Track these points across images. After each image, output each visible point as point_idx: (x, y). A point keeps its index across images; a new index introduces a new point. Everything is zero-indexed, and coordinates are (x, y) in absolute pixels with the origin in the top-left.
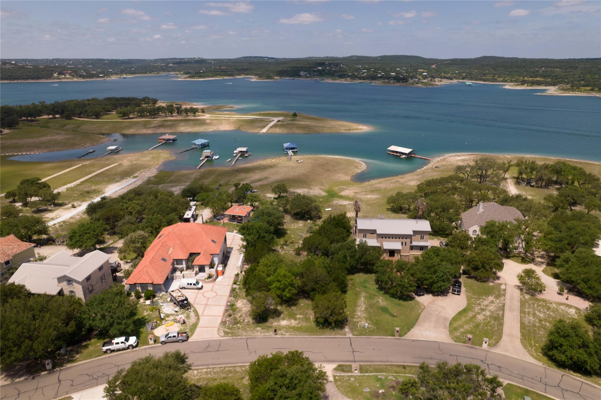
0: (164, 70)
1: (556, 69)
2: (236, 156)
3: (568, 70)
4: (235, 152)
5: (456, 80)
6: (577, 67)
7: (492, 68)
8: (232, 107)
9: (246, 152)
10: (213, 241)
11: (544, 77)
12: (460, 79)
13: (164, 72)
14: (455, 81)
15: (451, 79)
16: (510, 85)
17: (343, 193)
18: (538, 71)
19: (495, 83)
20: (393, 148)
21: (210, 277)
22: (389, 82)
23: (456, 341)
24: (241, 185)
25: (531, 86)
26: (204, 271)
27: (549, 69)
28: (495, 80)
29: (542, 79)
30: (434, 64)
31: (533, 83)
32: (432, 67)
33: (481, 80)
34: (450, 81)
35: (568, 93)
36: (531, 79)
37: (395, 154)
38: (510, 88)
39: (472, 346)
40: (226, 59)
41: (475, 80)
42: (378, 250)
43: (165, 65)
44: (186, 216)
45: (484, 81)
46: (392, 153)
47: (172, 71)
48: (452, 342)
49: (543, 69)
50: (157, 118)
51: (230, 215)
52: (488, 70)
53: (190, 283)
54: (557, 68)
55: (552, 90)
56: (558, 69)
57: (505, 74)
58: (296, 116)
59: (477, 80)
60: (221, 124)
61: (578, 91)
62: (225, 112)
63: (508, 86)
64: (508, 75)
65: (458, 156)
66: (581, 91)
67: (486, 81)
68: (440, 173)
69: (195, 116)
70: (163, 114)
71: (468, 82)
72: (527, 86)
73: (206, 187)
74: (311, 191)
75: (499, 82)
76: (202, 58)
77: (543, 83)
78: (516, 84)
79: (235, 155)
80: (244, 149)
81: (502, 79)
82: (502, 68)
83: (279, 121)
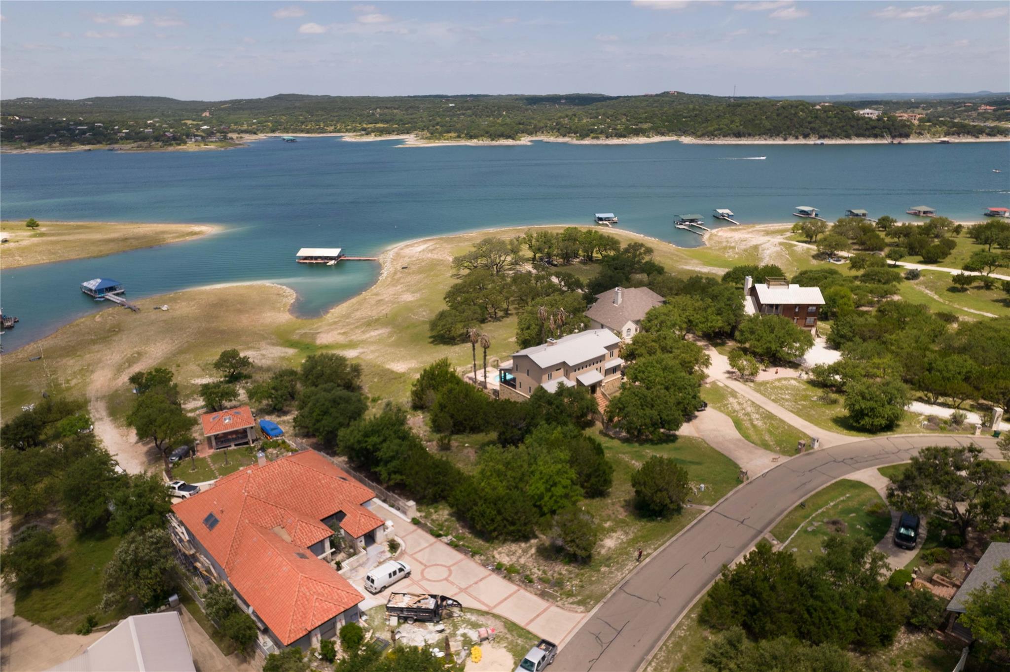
1: (395, 111)
3: (409, 112)
5: (264, 135)
7: (307, 112)
12: (268, 133)
14: (261, 136)
15: (255, 133)
16: (350, 137)
18: (373, 114)
19: (326, 135)
25: (380, 136)
27: (386, 111)
28: (323, 131)
29: (385, 126)
30: (205, 111)
31: (381, 132)
32: (204, 115)
33: (302, 131)
34: (255, 137)
35: (434, 142)
36: (373, 126)
38: (353, 140)
41: (293, 132)
45: (308, 132)
46: (307, 261)
49: (378, 110)
52: (301, 115)
54: (395, 109)
55: (411, 140)
57: (332, 121)
58: (37, 225)
59: (296, 132)
61: (445, 140)
63: (349, 138)
64: (337, 122)
66: (448, 139)
67: (311, 133)
71: (286, 136)
72: (375, 136)
75: (331, 132)
77: (394, 131)
78: (355, 134)
81: (333, 128)
82: (320, 113)
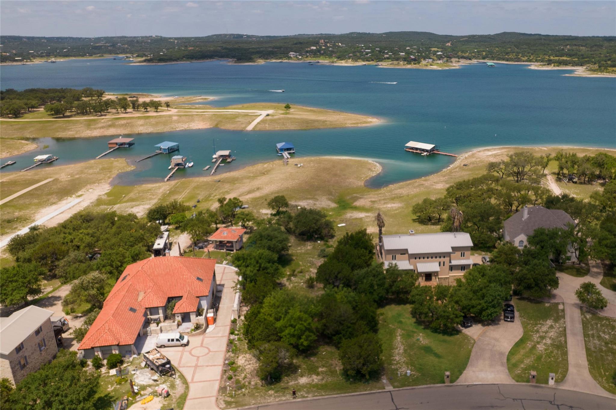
0: (110, 52)
1: (581, 48)
2: (216, 162)
3: (594, 49)
4: (214, 156)
5: (476, 60)
6: (602, 46)
7: (515, 46)
8: (205, 99)
9: (229, 156)
10: (198, 279)
11: (570, 55)
12: (480, 59)
13: (111, 54)
14: (474, 61)
15: (470, 59)
16: (536, 65)
17: (357, 203)
18: (563, 49)
19: (519, 63)
20: (411, 144)
21: (198, 327)
22: (398, 63)
23: (517, 381)
24: (227, 200)
25: (558, 66)
26: (189, 321)
27: (574, 47)
28: (519, 60)
29: (568, 59)
30: (448, 42)
31: (560, 63)
32: (447, 45)
33: (503, 60)
34: (469, 62)
35: (597, 74)
36: (557, 58)
37: (415, 151)
38: (536, 68)
39: (537, 384)
40: (193, 38)
41: (497, 60)
42: (412, 274)
43: (111, 46)
44: (156, 247)
45: (507, 61)
46: (411, 150)
47: (121, 53)
48: (513, 382)
49: (568, 47)
50: (105, 115)
51: (216, 241)
52: (510, 48)
53: (171, 338)
54: (582, 46)
55: (580, 71)
56: (584, 48)
57: (529, 53)
58: (290, 108)
59: (499, 60)
60: (192, 120)
62: (197, 106)
63: (534, 67)
64: (532, 54)
65: (488, 150)
66: (609, 72)
67: (510, 61)
68: (470, 172)
69: (157, 112)
70: (114, 111)
71: (490, 63)
72: (554, 66)
73: (180, 205)
74: (317, 203)
75: (524, 61)
76: (161, 37)
77: (570, 63)
78: (542, 63)
79: (214, 160)
80: (226, 153)
81: (526, 58)
82: (525, 46)
83: (268, 115)
